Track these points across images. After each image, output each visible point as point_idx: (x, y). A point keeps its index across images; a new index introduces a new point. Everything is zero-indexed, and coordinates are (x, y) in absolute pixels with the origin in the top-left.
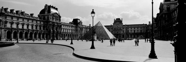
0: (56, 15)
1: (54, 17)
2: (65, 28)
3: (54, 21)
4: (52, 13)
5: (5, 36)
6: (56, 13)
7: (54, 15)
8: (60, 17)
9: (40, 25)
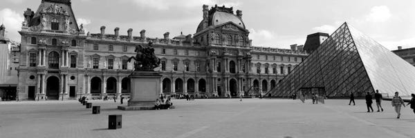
0: (230, 28)
1: (224, 36)
2: (263, 63)
3: (225, 44)
4: (216, 24)
5: (87, 89)
6: (231, 23)
7: (224, 28)
8: (245, 32)
9: (184, 58)
